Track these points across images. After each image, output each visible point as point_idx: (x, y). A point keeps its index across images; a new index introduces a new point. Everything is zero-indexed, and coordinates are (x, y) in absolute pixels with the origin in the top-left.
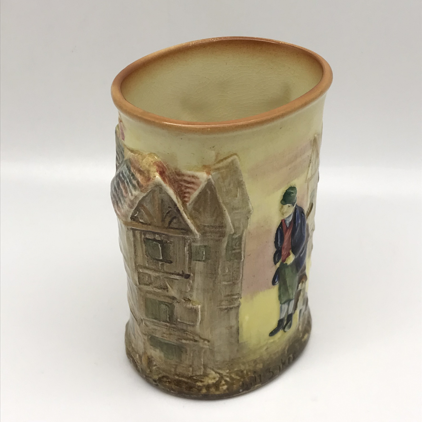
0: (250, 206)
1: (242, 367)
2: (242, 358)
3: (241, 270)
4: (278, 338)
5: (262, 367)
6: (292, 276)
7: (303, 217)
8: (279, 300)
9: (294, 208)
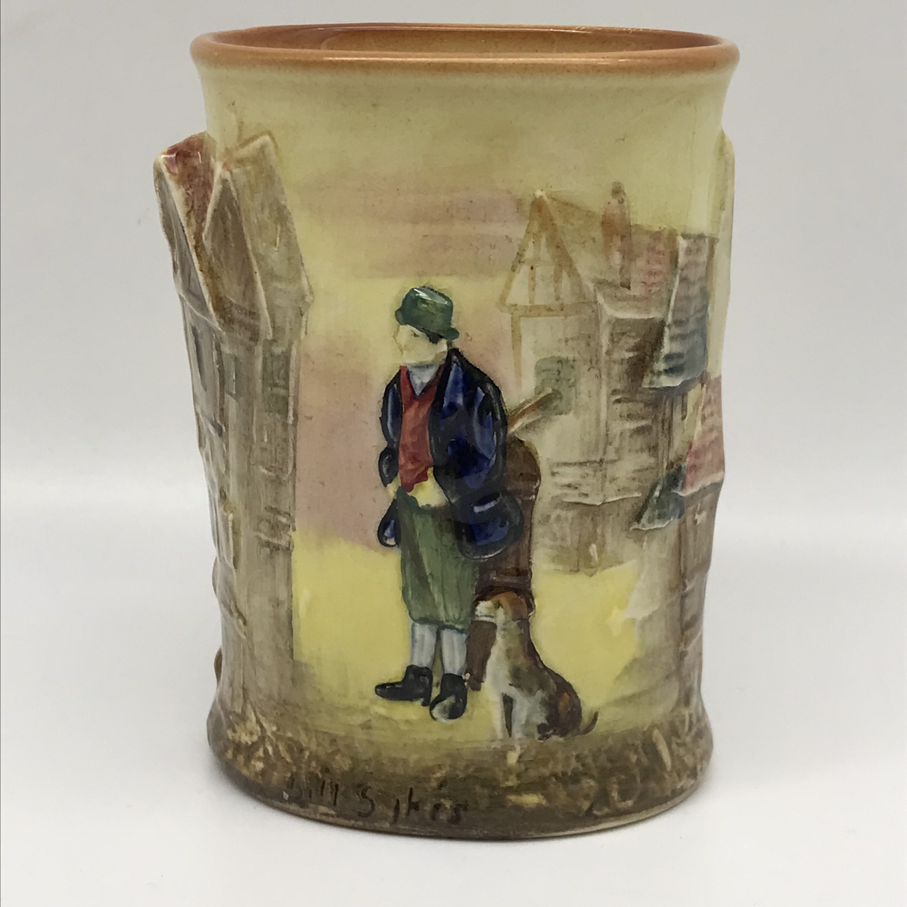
0: (304, 281)
3: (291, 450)
4: (407, 721)
5: (346, 768)
6: (439, 551)
7: (480, 400)
8: (405, 602)
9: (444, 352)
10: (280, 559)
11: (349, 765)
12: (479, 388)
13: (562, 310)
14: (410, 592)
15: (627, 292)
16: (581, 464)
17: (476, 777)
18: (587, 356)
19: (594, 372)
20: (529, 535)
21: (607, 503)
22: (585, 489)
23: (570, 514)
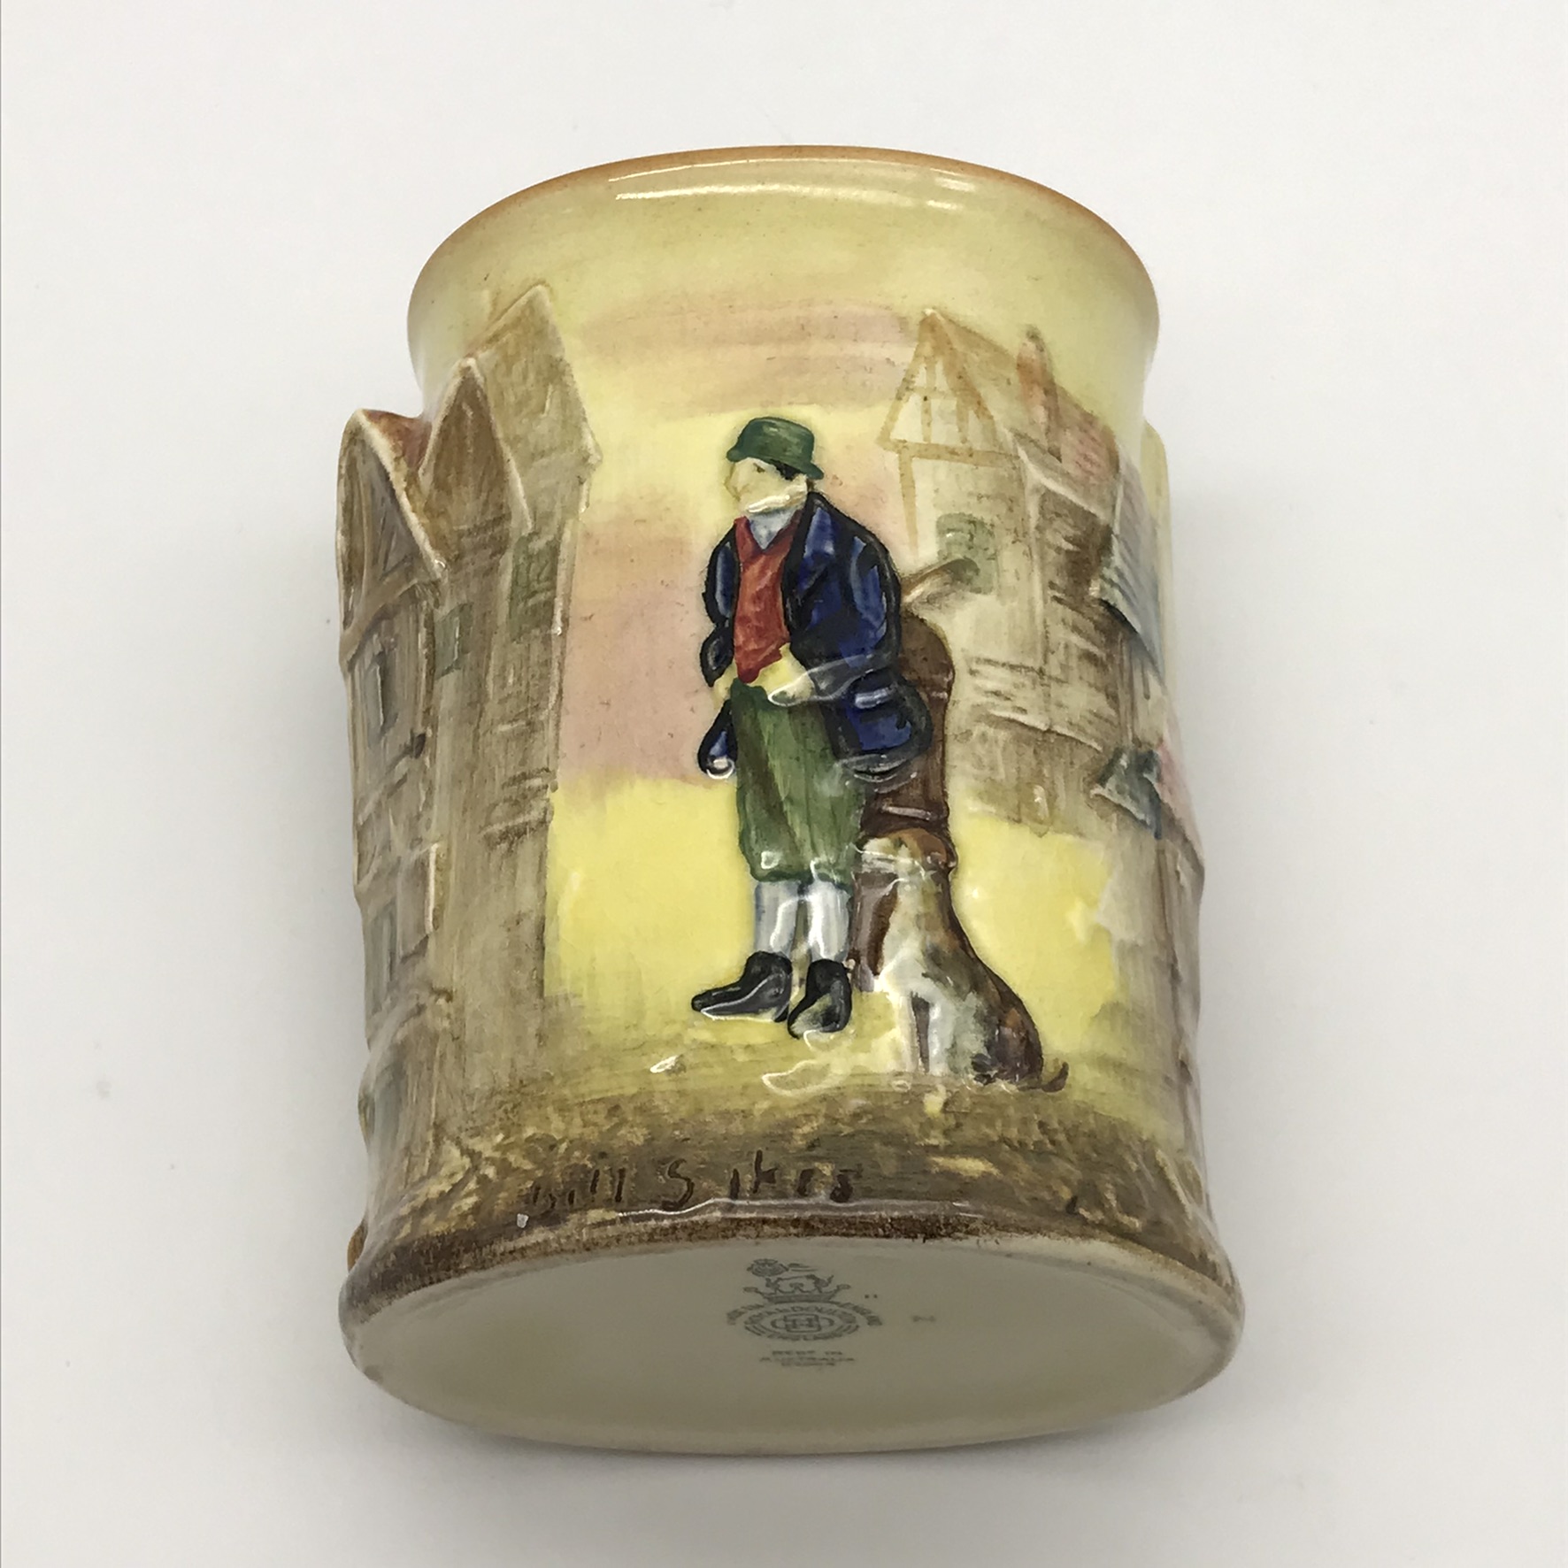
0: (588, 440)
1: (556, 1127)
2: (558, 1082)
3: (556, 672)
4: (748, 1048)
5: (639, 1141)
6: (801, 758)
7: (860, 550)
8: (744, 853)
9: (801, 493)
10: (528, 847)
11: (644, 1135)
12: (856, 538)
13: (971, 456)
14: (753, 833)
15: (1057, 463)
16: (1012, 667)
17: (873, 1132)
18: (1011, 524)
19: (1021, 547)
20: (941, 749)
21: (1053, 732)
22: (1020, 703)
23: (1003, 735)
